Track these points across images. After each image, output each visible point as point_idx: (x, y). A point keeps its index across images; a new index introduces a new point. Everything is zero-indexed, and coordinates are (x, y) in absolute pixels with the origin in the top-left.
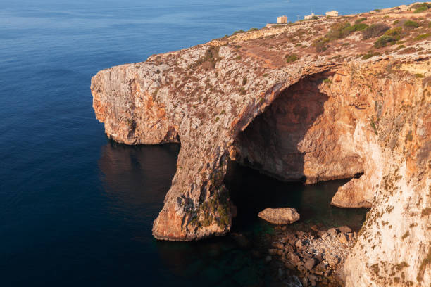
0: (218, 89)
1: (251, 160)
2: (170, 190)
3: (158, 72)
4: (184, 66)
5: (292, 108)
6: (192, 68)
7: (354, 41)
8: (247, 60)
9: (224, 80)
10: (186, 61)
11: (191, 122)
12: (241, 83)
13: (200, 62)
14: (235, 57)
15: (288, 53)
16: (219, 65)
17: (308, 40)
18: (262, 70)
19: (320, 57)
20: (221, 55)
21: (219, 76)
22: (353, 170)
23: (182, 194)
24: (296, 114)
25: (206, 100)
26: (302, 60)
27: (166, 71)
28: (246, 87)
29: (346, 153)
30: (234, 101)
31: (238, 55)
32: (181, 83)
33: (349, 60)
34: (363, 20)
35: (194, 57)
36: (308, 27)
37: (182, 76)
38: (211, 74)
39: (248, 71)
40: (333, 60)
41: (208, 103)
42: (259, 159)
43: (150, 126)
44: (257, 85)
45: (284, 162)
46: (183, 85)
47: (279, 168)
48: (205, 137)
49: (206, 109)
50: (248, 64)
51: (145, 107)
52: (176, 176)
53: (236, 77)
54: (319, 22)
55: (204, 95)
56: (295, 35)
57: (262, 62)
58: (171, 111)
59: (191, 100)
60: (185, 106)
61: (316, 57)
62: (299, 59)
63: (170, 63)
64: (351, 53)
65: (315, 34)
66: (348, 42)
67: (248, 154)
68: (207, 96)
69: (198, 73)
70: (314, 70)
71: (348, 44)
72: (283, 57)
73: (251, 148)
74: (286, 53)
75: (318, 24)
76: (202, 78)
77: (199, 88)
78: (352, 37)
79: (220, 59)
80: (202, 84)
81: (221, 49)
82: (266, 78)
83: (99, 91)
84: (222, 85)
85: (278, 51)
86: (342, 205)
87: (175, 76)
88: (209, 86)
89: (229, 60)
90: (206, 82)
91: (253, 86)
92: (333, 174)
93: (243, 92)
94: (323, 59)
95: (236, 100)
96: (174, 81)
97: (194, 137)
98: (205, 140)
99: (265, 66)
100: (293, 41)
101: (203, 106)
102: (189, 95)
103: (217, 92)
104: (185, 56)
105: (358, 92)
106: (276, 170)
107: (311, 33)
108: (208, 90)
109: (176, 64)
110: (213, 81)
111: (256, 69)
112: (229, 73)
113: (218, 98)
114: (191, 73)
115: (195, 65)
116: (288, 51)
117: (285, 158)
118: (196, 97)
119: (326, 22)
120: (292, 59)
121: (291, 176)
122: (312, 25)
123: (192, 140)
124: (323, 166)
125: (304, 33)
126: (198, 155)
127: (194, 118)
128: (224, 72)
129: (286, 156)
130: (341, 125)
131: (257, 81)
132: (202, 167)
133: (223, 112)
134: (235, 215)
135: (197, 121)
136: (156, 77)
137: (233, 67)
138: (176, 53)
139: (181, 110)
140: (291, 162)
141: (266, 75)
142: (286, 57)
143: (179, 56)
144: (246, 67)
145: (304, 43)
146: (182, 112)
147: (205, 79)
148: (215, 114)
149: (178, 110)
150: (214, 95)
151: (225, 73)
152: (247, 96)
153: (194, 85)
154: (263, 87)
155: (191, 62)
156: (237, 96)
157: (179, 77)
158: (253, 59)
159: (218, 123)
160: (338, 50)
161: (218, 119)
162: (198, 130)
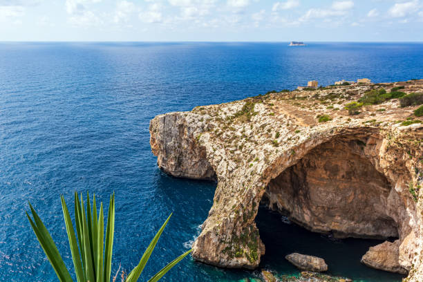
0: (252, 139)
1: (280, 206)
2: (207, 220)
3: (202, 120)
4: (224, 116)
5: (322, 164)
6: (230, 119)
7: (390, 108)
8: (279, 117)
9: (258, 132)
10: (225, 113)
11: (228, 165)
12: (274, 136)
13: (237, 115)
14: (269, 113)
15: (319, 114)
16: (254, 119)
17: (339, 103)
18: (294, 127)
19: (353, 120)
20: (256, 110)
21: (254, 128)
22: (385, 232)
23: (217, 225)
24: (326, 170)
25: (241, 148)
26: (334, 120)
27: (208, 120)
28: (279, 140)
29: (379, 215)
30: (267, 151)
31: (272, 112)
32: (220, 131)
33: (386, 125)
34: (400, 88)
35: (232, 110)
36: (340, 92)
37: (222, 125)
38: (247, 126)
39: (281, 127)
40: (368, 124)
41: (243, 150)
42: (287, 207)
43: (193, 163)
44: (289, 139)
45: (313, 213)
46: (222, 133)
47: (307, 218)
48: (239, 179)
49: (242, 155)
50: (280, 120)
51: (190, 148)
52: (212, 209)
53: (269, 131)
54: (351, 88)
55: (240, 144)
56: (327, 98)
57: (295, 120)
58: (211, 154)
59: (229, 146)
60: (223, 150)
61: (349, 120)
62: (331, 120)
63: (212, 114)
64: (387, 119)
65: (348, 99)
66: (383, 108)
67: (277, 200)
68: (243, 145)
69: (235, 124)
70: (347, 131)
71: (384, 110)
72: (315, 117)
73: (280, 196)
74: (317, 114)
75: (350, 90)
76: (239, 128)
77: (235, 137)
78: (388, 104)
79: (255, 114)
80: (239, 134)
81: (256, 105)
82: (298, 134)
83: (155, 131)
84: (256, 137)
85: (310, 111)
86: (373, 265)
87: (216, 124)
88: (245, 136)
89: (264, 115)
90: (242, 132)
91: (285, 140)
92: (363, 233)
93: (276, 145)
94: (356, 122)
95: (269, 150)
96: (215, 129)
97: (229, 178)
98: (240, 181)
99: (297, 123)
100: (325, 103)
101: (238, 152)
102: (226, 142)
103: (252, 141)
104: (225, 109)
105: (395, 157)
106: (304, 219)
107: (343, 97)
108: (244, 139)
109: (217, 115)
110: (248, 132)
111: (288, 125)
112: (263, 126)
113: (252, 147)
114: (229, 124)
115: (233, 118)
116: (320, 112)
117: (314, 209)
118: (233, 144)
119: (358, 88)
120: (323, 119)
121: (319, 228)
122: (344, 90)
123: (228, 180)
124: (352, 223)
125: (335, 97)
126: (232, 194)
127: (230, 162)
128: (258, 125)
129: (314, 207)
130: (373, 186)
131: (289, 136)
132: (235, 205)
133: (257, 160)
134: (264, 253)
135: (233, 165)
136: (200, 124)
137: (267, 121)
138: (217, 106)
139: (219, 153)
140: (319, 214)
141: (298, 132)
142: (318, 117)
143: (219, 109)
144: (279, 122)
145: (336, 106)
146: (220, 155)
147: (241, 130)
148: (249, 161)
149: (217, 153)
150: (248, 144)
151: (260, 125)
152: (280, 148)
153: (232, 133)
154: (295, 141)
155: (230, 114)
156: (270, 147)
157: (219, 126)
158: (285, 116)
159: (252, 168)
160: (373, 115)
161: (252, 165)
162: (234, 173)
